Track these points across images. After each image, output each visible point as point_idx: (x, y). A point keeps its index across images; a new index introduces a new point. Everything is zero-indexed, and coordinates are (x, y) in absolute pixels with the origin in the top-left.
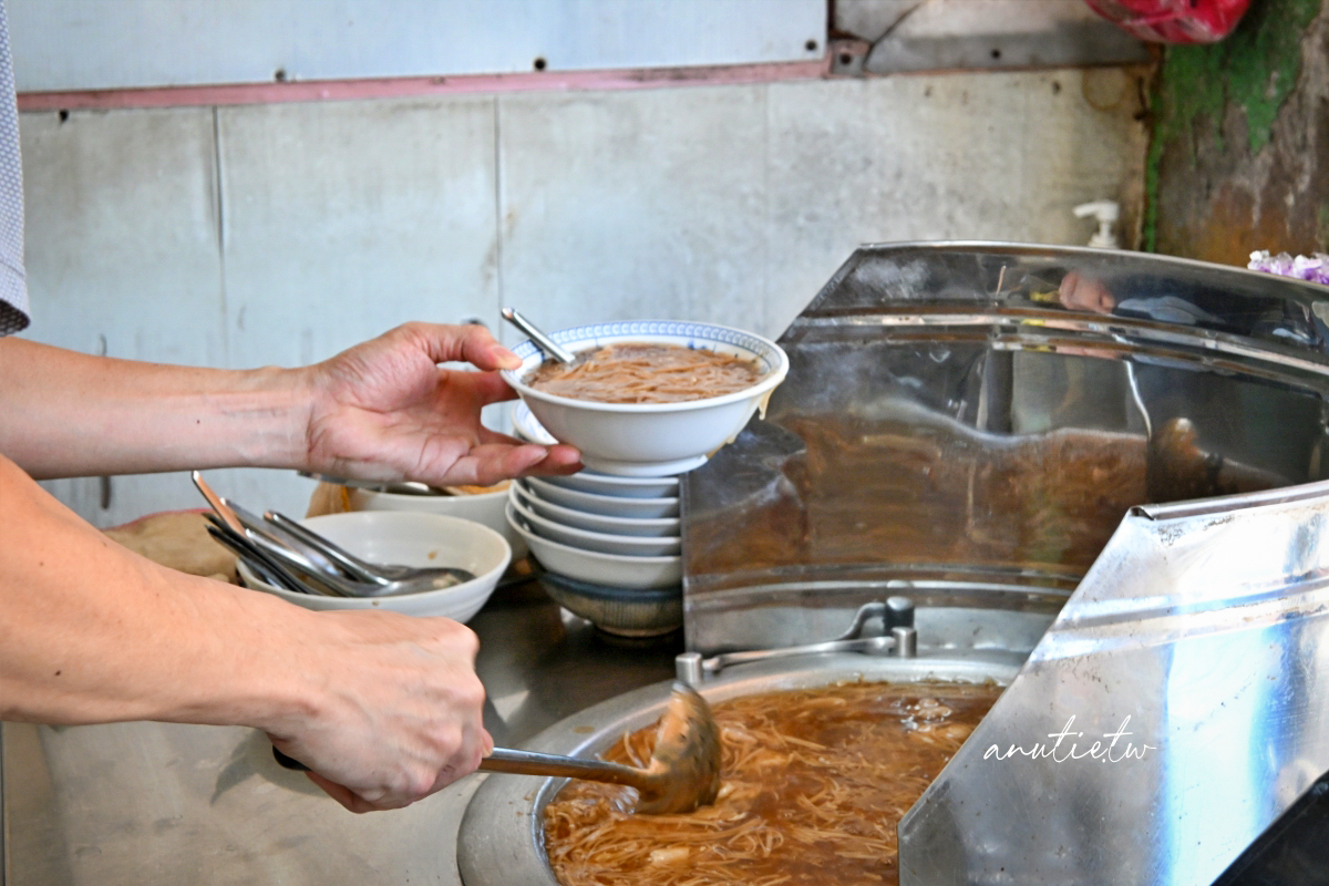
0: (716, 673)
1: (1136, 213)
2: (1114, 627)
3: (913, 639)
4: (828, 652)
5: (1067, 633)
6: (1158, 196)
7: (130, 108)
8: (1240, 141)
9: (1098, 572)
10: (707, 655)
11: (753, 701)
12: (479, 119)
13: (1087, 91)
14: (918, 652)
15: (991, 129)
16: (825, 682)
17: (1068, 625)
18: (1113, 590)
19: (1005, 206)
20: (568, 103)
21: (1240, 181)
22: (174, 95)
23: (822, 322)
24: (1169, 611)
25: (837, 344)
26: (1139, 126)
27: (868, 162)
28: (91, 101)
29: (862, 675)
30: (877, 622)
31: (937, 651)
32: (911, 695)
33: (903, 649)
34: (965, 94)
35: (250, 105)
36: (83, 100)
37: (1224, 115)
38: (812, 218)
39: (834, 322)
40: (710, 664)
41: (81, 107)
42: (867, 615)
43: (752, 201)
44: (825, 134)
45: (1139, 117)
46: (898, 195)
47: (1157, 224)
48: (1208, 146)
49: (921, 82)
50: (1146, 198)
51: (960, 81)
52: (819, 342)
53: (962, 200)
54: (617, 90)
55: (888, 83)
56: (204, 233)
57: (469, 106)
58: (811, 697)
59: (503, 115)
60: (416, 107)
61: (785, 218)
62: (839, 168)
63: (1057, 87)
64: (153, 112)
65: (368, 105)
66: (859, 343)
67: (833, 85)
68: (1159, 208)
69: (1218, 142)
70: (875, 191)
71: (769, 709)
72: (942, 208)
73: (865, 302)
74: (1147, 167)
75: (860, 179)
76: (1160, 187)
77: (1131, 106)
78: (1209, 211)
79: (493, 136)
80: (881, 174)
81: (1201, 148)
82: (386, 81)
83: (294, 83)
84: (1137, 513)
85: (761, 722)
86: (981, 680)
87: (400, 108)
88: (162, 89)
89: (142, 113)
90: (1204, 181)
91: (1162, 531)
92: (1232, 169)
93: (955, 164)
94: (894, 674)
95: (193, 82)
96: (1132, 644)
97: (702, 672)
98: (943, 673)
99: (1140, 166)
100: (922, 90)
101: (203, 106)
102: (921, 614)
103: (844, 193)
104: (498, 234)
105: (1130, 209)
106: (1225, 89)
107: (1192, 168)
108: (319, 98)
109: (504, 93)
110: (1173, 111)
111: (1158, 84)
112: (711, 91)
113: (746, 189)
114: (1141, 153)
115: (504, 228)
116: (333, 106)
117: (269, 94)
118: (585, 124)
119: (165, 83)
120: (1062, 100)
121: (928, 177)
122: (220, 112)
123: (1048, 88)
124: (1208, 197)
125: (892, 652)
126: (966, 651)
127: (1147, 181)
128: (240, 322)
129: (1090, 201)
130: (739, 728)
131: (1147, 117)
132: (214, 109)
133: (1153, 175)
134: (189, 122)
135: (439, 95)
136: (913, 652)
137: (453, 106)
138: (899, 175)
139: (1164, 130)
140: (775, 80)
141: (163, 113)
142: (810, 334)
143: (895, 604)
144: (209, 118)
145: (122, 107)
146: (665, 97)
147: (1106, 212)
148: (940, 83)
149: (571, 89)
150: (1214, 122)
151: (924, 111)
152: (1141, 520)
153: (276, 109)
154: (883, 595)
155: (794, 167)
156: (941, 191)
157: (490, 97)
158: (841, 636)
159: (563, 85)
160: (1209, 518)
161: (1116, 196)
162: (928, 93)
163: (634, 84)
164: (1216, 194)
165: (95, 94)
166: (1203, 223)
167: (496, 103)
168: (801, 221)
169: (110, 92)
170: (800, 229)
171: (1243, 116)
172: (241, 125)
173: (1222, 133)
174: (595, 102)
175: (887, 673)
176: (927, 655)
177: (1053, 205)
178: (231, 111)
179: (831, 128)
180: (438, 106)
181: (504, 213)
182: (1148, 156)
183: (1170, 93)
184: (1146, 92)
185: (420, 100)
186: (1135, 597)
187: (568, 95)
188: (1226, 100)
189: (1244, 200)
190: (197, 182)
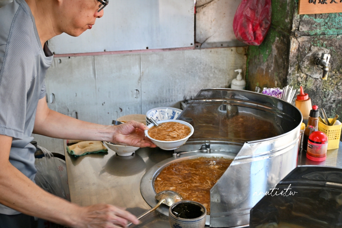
0: (179, 156)
1: (245, 70)
2: (243, 160)
3: (210, 150)
4: (197, 152)
5: (236, 161)
6: (248, 68)
7: (80, 56)
8: (262, 61)
9: (241, 152)
10: (178, 153)
11: (185, 161)
12: (137, 57)
13: (237, 51)
14: (211, 152)
15: (221, 57)
16: (196, 158)
17: (236, 160)
18: (243, 155)
19: (223, 70)
20: (152, 54)
21: (262, 67)
22: (87, 54)
23: (196, 101)
24: (251, 157)
25: (198, 104)
26: (245, 56)
27: (201, 63)
28: (74, 55)
29: (202, 156)
30: (204, 147)
31: (214, 152)
32: (209, 160)
33: (209, 152)
34: (217, 51)
35: (100, 55)
36: (72, 55)
37: (259, 56)
38: (192, 72)
39: (198, 101)
40: (178, 155)
41: (72, 56)
42: (203, 145)
43: (182, 70)
44: (194, 58)
45: (245, 55)
46: (206, 68)
47: (248, 72)
48: (257, 61)
49: (210, 50)
50: (246, 68)
51: (216, 49)
52: (195, 104)
53: (216, 69)
54: (160, 52)
55: (204, 50)
56: (93, 76)
57: (136, 55)
58: (194, 160)
59: (141, 56)
60: (127, 55)
61: (187, 72)
62: (196, 64)
63: (232, 50)
64: (84, 57)
65: (119, 55)
66: (202, 104)
67: (195, 50)
68: (248, 70)
69: (258, 60)
70: (202, 68)
71: (187, 163)
72: (213, 70)
73: (202, 98)
74: (246, 63)
75: (200, 66)
76: (249, 66)
77: (244, 53)
78: (257, 71)
79: (140, 59)
80: (203, 65)
81: (255, 61)
82: (122, 51)
83: (107, 52)
84: (247, 143)
85: (185, 165)
86: (221, 157)
87: (124, 55)
88: (85, 53)
89: (82, 57)
90: (256, 66)
91: (250, 145)
92: (260, 65)
93: (215, 63)
94: (207, 156)
95: (91, 52)
96: (245, 162)
97: (177, 156)
98: (215, 156)
99: (245, 63)
100: (210, 51)
101: (92, 56)
102: (211, 145)
103: (197, 68)
104: (141, 76)
105: (244, 70)
106: (259, 52)
107: (254, 64)
108: (111, 54)
109: (141, 53)
110: (251, 54)
111: (248, 49)
112: (175, 52)
113: (181, 67)
114: (245, 61)
115: (141, 75)
116: (113, 55)
117: (103, 53)
118: (155, 58)
119: (86, 52)
120: (233, 52)
121: (211, 65)
122: (95, 56)
123: (230, 50)
124: (257, 69)
125: (207, 152)
126: (219, 152)
127: (246, 65)
128: (99, 91)
129: (237, 69)
130: (182, 167)
131: (247, 55)
132: (94, 56)
133: (248, 64)
134: (90, 58)
135: (131, 53)
136: (210, 152)
137: (133, 55)
138: (206, 65)
139: (249, 57)
140: (186, 50)
141: (86, 57)
142: (194, 103)
143: (207, 144)
144: (93, 57)
145: (79, 56)
146: (168, 53)
147: (240, 71)
148: (213, 50)
149: (152, 52)
150: (258, 57)
151: (210, 54)
152: (247, 144)
153: (104, 56)
154: (205, 143)
155: (189, 64)
156: (213, 67)
157: (139, 53)
158: (199, 149)
159: (151, 51)
160: (257, 143)
161: (241, 68)
162: (211, 51)
163: (162, 51)
164: (258, 69)
165: (74, 54)
166: (256, 73)
167: (140, 54)
168: (190, 73)
169: (77, 54)
170: (190, 74)
171: (262, 56)
172: (98, 58)
173: (259, 59)
174: (156, 54)
175: (206, 156)
176: (213, 153)
177: (231, 69)
178: (97, 56)
179: (195, 57)
180: (131, 55)
181: (141, 72)
182: (247, 61)
183: (250, 51)
184: (246, 51)
185: (128, 54)
186: (246, 155)
187: (152, 53)
188: (260, 54)
189: (263, 70)
190: (91, 68)
